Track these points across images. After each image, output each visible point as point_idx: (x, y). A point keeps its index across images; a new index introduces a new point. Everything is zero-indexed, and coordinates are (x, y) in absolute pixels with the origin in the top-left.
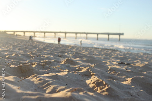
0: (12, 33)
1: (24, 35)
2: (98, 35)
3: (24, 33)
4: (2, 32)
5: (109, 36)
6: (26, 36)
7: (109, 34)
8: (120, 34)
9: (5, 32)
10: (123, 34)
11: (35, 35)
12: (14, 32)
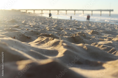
0: (25, 11)
1: (34, 13)
2: (92, 12)
3: (34, 11)
4: (17, 10)
5: (101, 12)
6: (35, 13)
7: (101, 11)
8: (110, 11)
9: (19, 10)
10: (112, 10)
11: (43, 13)
12: (26, 10)
